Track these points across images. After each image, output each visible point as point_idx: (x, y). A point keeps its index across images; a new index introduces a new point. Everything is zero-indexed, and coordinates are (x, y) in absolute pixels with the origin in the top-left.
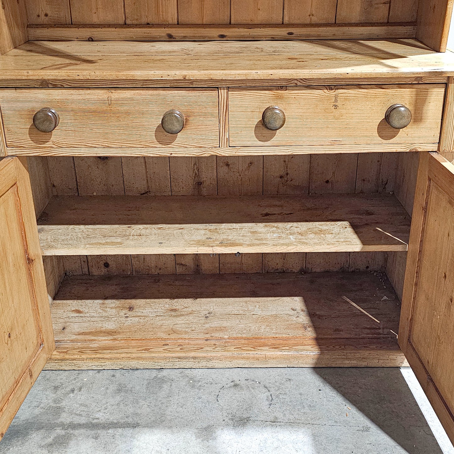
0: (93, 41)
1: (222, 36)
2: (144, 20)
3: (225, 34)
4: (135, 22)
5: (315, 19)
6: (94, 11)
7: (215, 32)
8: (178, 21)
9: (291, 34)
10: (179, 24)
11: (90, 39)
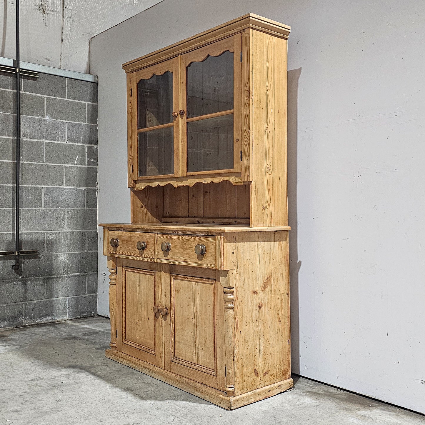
1: (214, 222)
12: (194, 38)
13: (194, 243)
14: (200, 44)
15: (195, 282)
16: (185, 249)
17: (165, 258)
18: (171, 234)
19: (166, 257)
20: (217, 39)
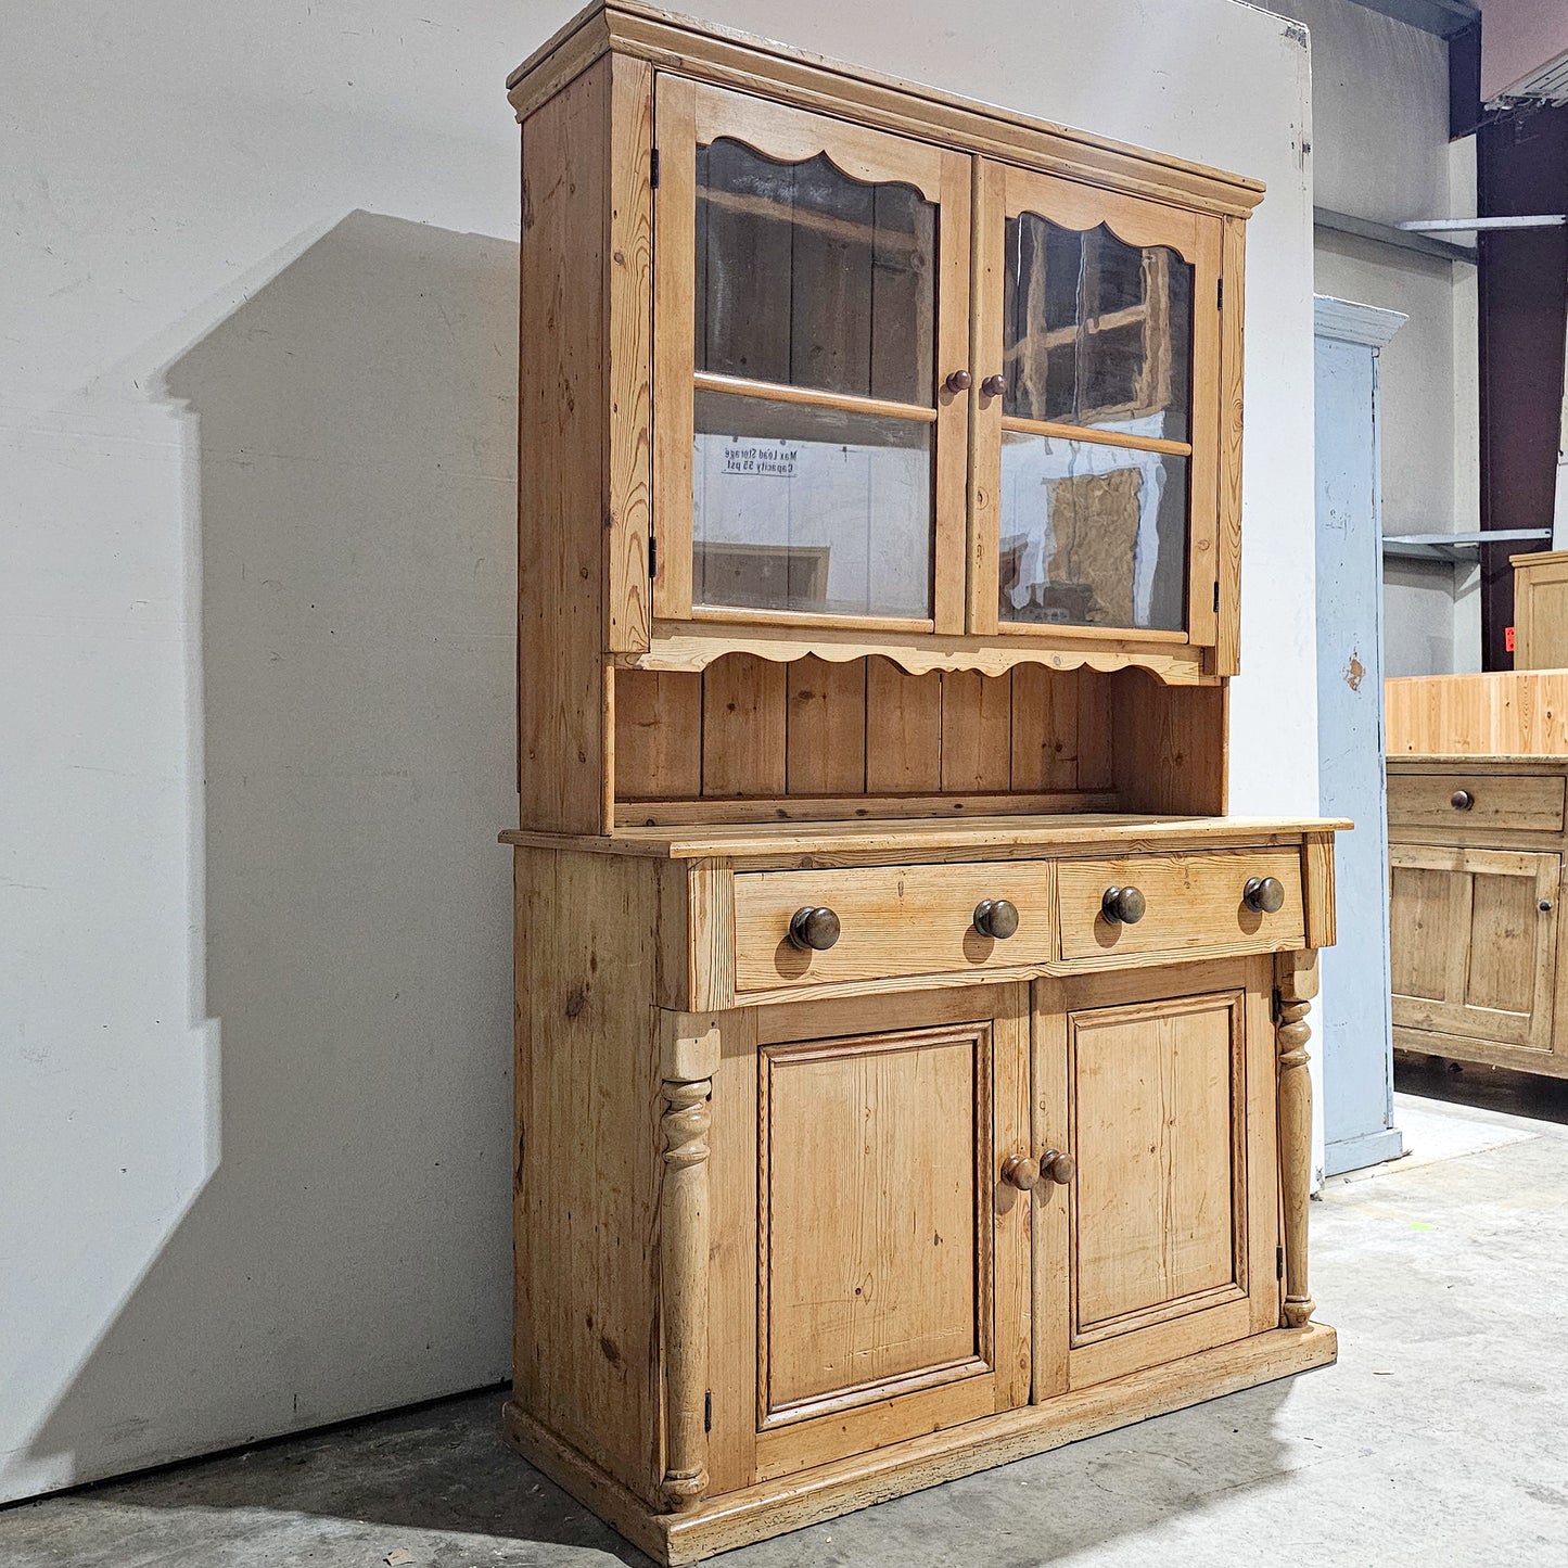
0: (654, 825)
1: (862, 813)
2: (733, 789)
3: (867, 809)
4: (718, 792)
5: (984, 784)
6: (652, 772)
7: (851, 805)
8: (787, 789)
9: (959, 806)
10: (788, 795)
11: (650, 824)
12: (1065, 134)
13: (1223, 876)
14: (1080, 169)
15: (1163, 1017)
16: (1192, 903)
17: (1103, 950)
18: (1122, 857)
19: (1111, 946)
20: (1142, 189)
